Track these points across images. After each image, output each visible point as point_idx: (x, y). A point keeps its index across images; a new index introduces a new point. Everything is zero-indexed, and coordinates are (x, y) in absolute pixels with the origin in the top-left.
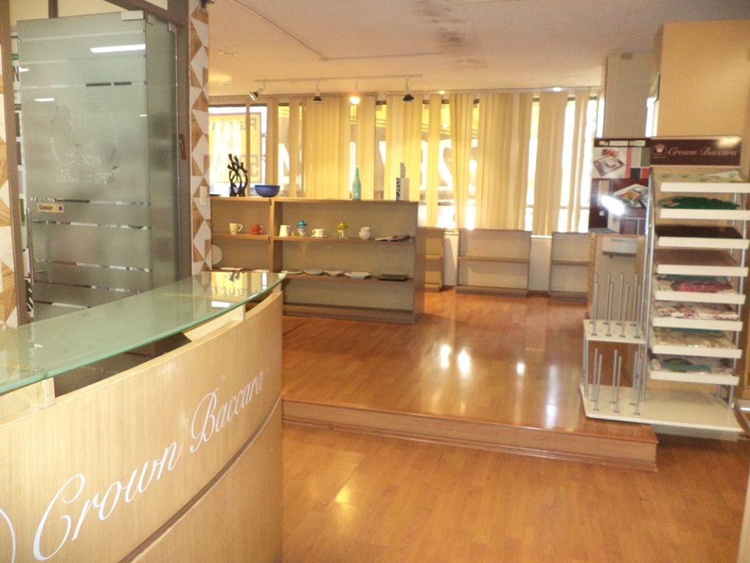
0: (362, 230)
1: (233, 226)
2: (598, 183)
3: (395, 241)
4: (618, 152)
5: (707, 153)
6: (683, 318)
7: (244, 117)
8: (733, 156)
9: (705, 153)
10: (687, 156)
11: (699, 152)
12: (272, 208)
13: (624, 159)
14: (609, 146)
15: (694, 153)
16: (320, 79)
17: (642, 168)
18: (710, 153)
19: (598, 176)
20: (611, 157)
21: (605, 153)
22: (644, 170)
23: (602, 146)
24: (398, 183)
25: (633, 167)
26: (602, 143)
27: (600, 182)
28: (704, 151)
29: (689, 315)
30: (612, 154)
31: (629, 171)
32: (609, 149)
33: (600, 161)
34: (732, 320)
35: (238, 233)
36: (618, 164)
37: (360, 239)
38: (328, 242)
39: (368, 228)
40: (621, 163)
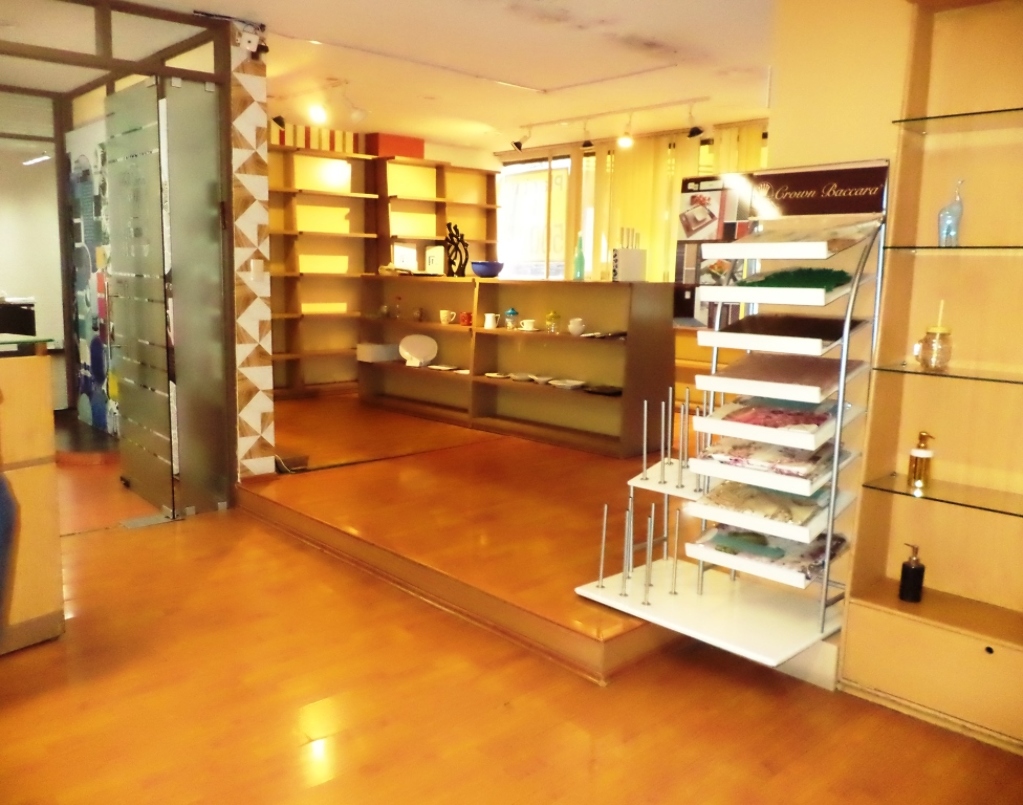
0: (571, 322)
1: (444, 314)
2: (684, 247)
3: (603, 338)
4: (709, 199)
5: (831, 192)
6: (728, 463)
7: (546, 174)
8: (873, 196)
9: (828, 194)
10: (800, 200)
11: (819, 193)
12: (476, 290)
13: (715, 209)
14: (699, 191)
15: (811, 194)
16: (589, 117)
17: (738, 222)
18: (835, 194)
19: (684, 237)
20: (701, 207)
21: (694, 200)
22: (740, 225)
23: (691, 191)
24: (615, 256)
25: (727, 221)
26: (691, 186)
27: (686, 246)
28: (826, 191)
29: (736, 460)
30: (702, 203)
31: (722, 226)
32: (698, 194)
33: (687, 214)
34: (797, 475)
35: (450, 323)
36: (709, 218)
37: (569, 333)
38: (538, 338)
39: (580, 320)
40: (712, 215)
